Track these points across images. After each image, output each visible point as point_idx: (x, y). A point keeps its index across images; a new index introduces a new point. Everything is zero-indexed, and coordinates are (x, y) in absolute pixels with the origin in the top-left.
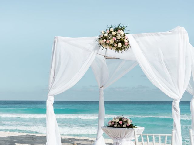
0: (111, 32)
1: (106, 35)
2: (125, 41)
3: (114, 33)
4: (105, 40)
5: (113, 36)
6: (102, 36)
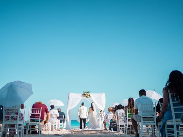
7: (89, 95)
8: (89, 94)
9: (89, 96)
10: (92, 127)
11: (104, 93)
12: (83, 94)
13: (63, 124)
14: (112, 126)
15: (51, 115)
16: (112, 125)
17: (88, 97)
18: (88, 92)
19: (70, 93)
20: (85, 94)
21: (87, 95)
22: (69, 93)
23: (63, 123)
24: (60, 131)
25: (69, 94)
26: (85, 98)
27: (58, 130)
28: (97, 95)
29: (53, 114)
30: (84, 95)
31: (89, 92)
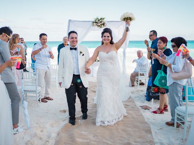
0: (99, 20)
1: (97, 21)
2: (105, 24)
3: (101, 21)
4: (96, 23)
5: (100, 22)
6: (95, 21)
8: (103, 23)
9: (102, 26)
14: (151, 94)
20: (96, 22)
21: (99, 24)
26: (96, 28)
30: (94, 24)
31: (103, 19)
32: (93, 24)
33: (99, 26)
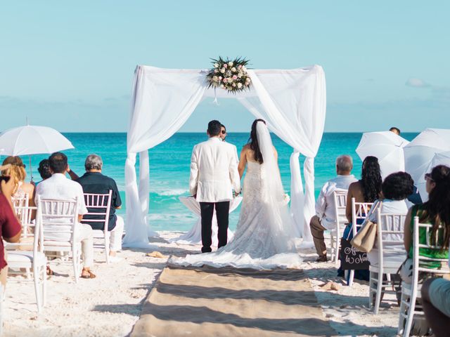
0: (229, 68)
1: (223, 71)
2: (248, 79)
3: (234, 70)
4: (221, 78)
5: (233, 73)
6: (216, 71)
7: (243, 80)
8: (240, 75)
9: (240, 85)
10: (251, 245)
11: (320, 68)
12: (211, 75)
13: (108, 233)
14: (348, 260)
15: (47, 205)
16: (350, 255)
17: (235, 89)
18: (236, 64)
19: (146, 68)
20: (219, 74)
21: (230, 80)
22: (138, 68)
23: (110, 229)
24: (92, 276)
25: (138, 70)
26: (221, 91)
27: (86, 274)
28: (280, 78)
29: (56, 201)
30: (215, 78)
31: (244, 63)
32: (209, 79)
33: (230, 85)
